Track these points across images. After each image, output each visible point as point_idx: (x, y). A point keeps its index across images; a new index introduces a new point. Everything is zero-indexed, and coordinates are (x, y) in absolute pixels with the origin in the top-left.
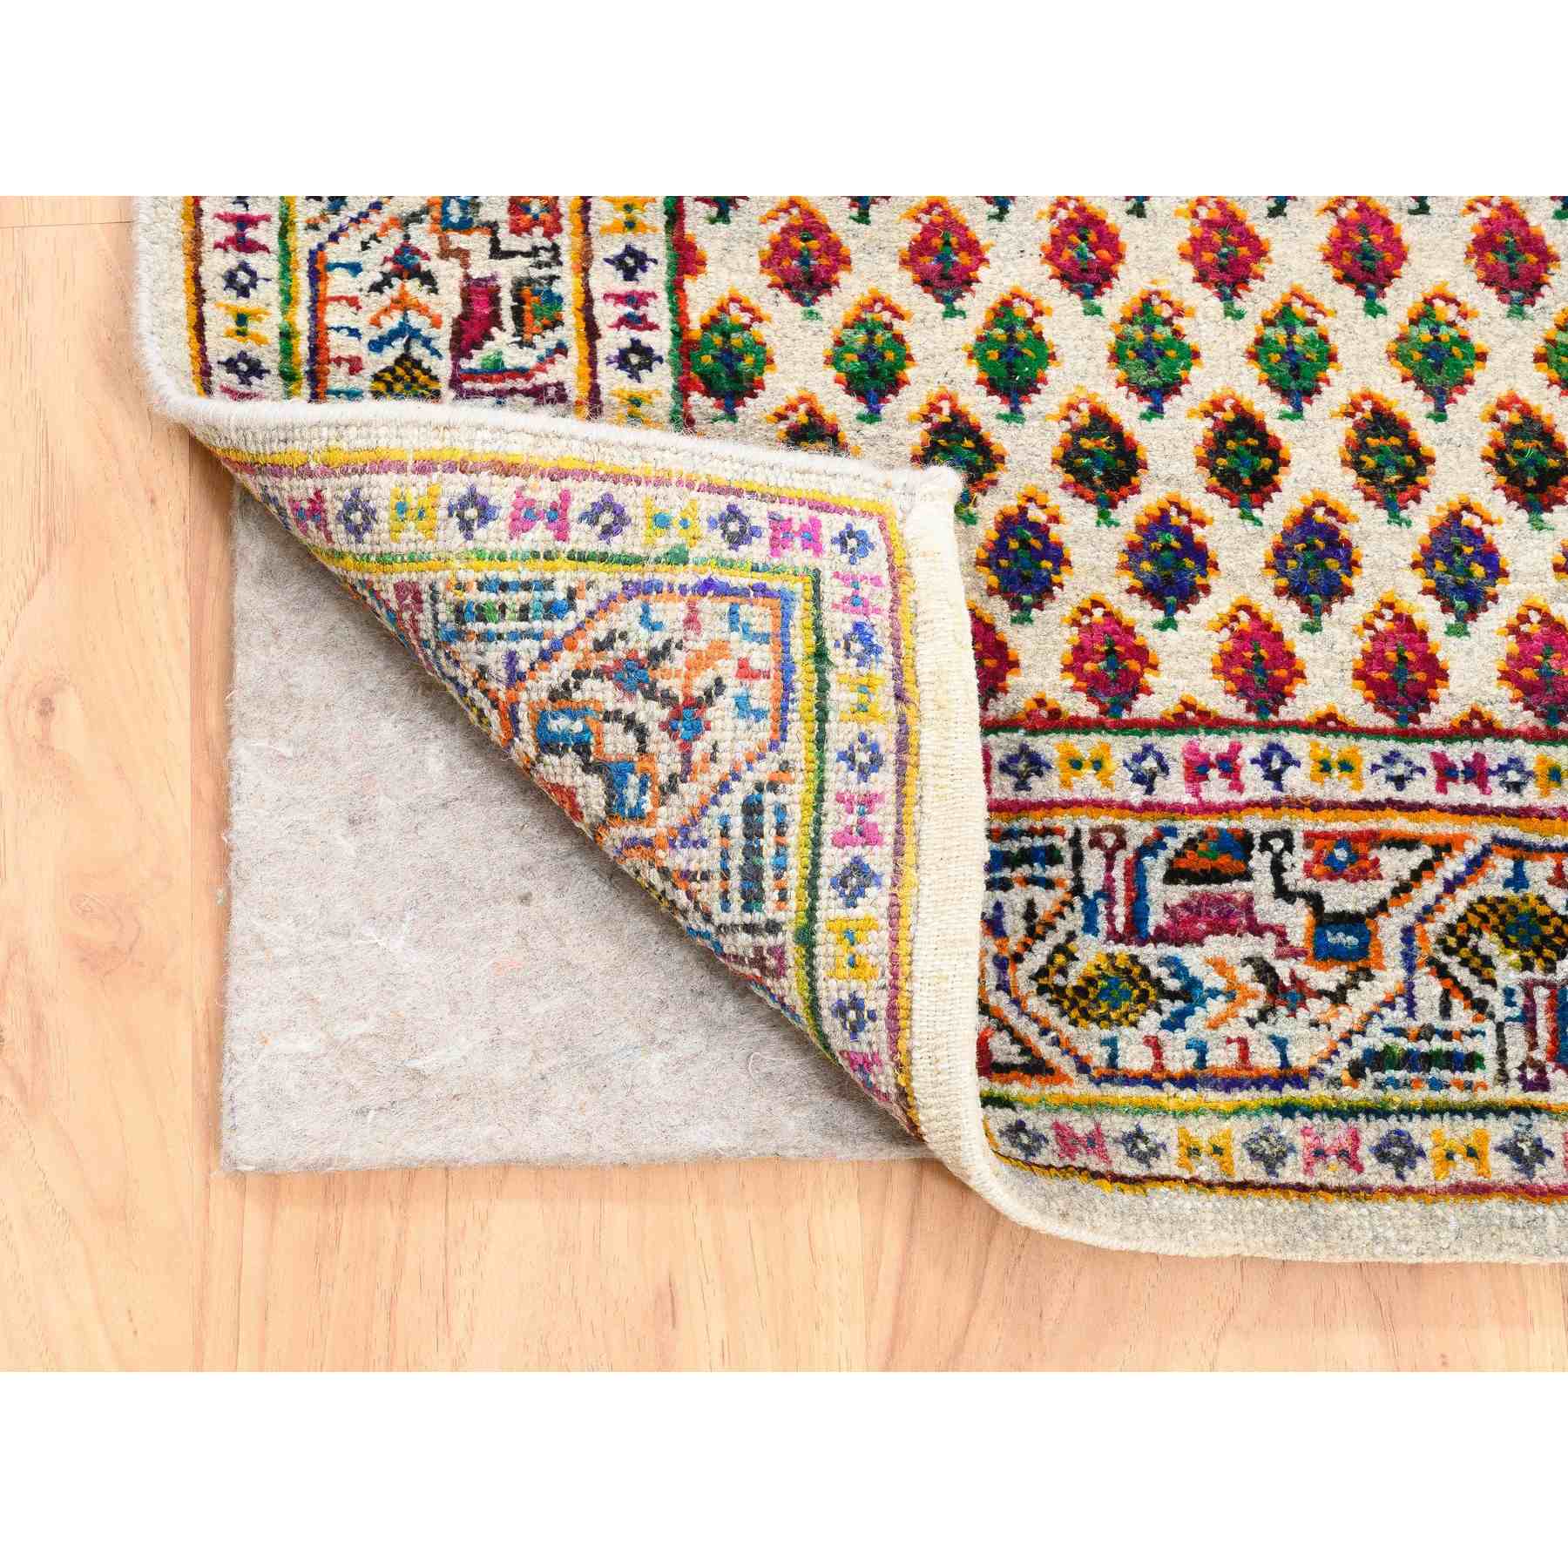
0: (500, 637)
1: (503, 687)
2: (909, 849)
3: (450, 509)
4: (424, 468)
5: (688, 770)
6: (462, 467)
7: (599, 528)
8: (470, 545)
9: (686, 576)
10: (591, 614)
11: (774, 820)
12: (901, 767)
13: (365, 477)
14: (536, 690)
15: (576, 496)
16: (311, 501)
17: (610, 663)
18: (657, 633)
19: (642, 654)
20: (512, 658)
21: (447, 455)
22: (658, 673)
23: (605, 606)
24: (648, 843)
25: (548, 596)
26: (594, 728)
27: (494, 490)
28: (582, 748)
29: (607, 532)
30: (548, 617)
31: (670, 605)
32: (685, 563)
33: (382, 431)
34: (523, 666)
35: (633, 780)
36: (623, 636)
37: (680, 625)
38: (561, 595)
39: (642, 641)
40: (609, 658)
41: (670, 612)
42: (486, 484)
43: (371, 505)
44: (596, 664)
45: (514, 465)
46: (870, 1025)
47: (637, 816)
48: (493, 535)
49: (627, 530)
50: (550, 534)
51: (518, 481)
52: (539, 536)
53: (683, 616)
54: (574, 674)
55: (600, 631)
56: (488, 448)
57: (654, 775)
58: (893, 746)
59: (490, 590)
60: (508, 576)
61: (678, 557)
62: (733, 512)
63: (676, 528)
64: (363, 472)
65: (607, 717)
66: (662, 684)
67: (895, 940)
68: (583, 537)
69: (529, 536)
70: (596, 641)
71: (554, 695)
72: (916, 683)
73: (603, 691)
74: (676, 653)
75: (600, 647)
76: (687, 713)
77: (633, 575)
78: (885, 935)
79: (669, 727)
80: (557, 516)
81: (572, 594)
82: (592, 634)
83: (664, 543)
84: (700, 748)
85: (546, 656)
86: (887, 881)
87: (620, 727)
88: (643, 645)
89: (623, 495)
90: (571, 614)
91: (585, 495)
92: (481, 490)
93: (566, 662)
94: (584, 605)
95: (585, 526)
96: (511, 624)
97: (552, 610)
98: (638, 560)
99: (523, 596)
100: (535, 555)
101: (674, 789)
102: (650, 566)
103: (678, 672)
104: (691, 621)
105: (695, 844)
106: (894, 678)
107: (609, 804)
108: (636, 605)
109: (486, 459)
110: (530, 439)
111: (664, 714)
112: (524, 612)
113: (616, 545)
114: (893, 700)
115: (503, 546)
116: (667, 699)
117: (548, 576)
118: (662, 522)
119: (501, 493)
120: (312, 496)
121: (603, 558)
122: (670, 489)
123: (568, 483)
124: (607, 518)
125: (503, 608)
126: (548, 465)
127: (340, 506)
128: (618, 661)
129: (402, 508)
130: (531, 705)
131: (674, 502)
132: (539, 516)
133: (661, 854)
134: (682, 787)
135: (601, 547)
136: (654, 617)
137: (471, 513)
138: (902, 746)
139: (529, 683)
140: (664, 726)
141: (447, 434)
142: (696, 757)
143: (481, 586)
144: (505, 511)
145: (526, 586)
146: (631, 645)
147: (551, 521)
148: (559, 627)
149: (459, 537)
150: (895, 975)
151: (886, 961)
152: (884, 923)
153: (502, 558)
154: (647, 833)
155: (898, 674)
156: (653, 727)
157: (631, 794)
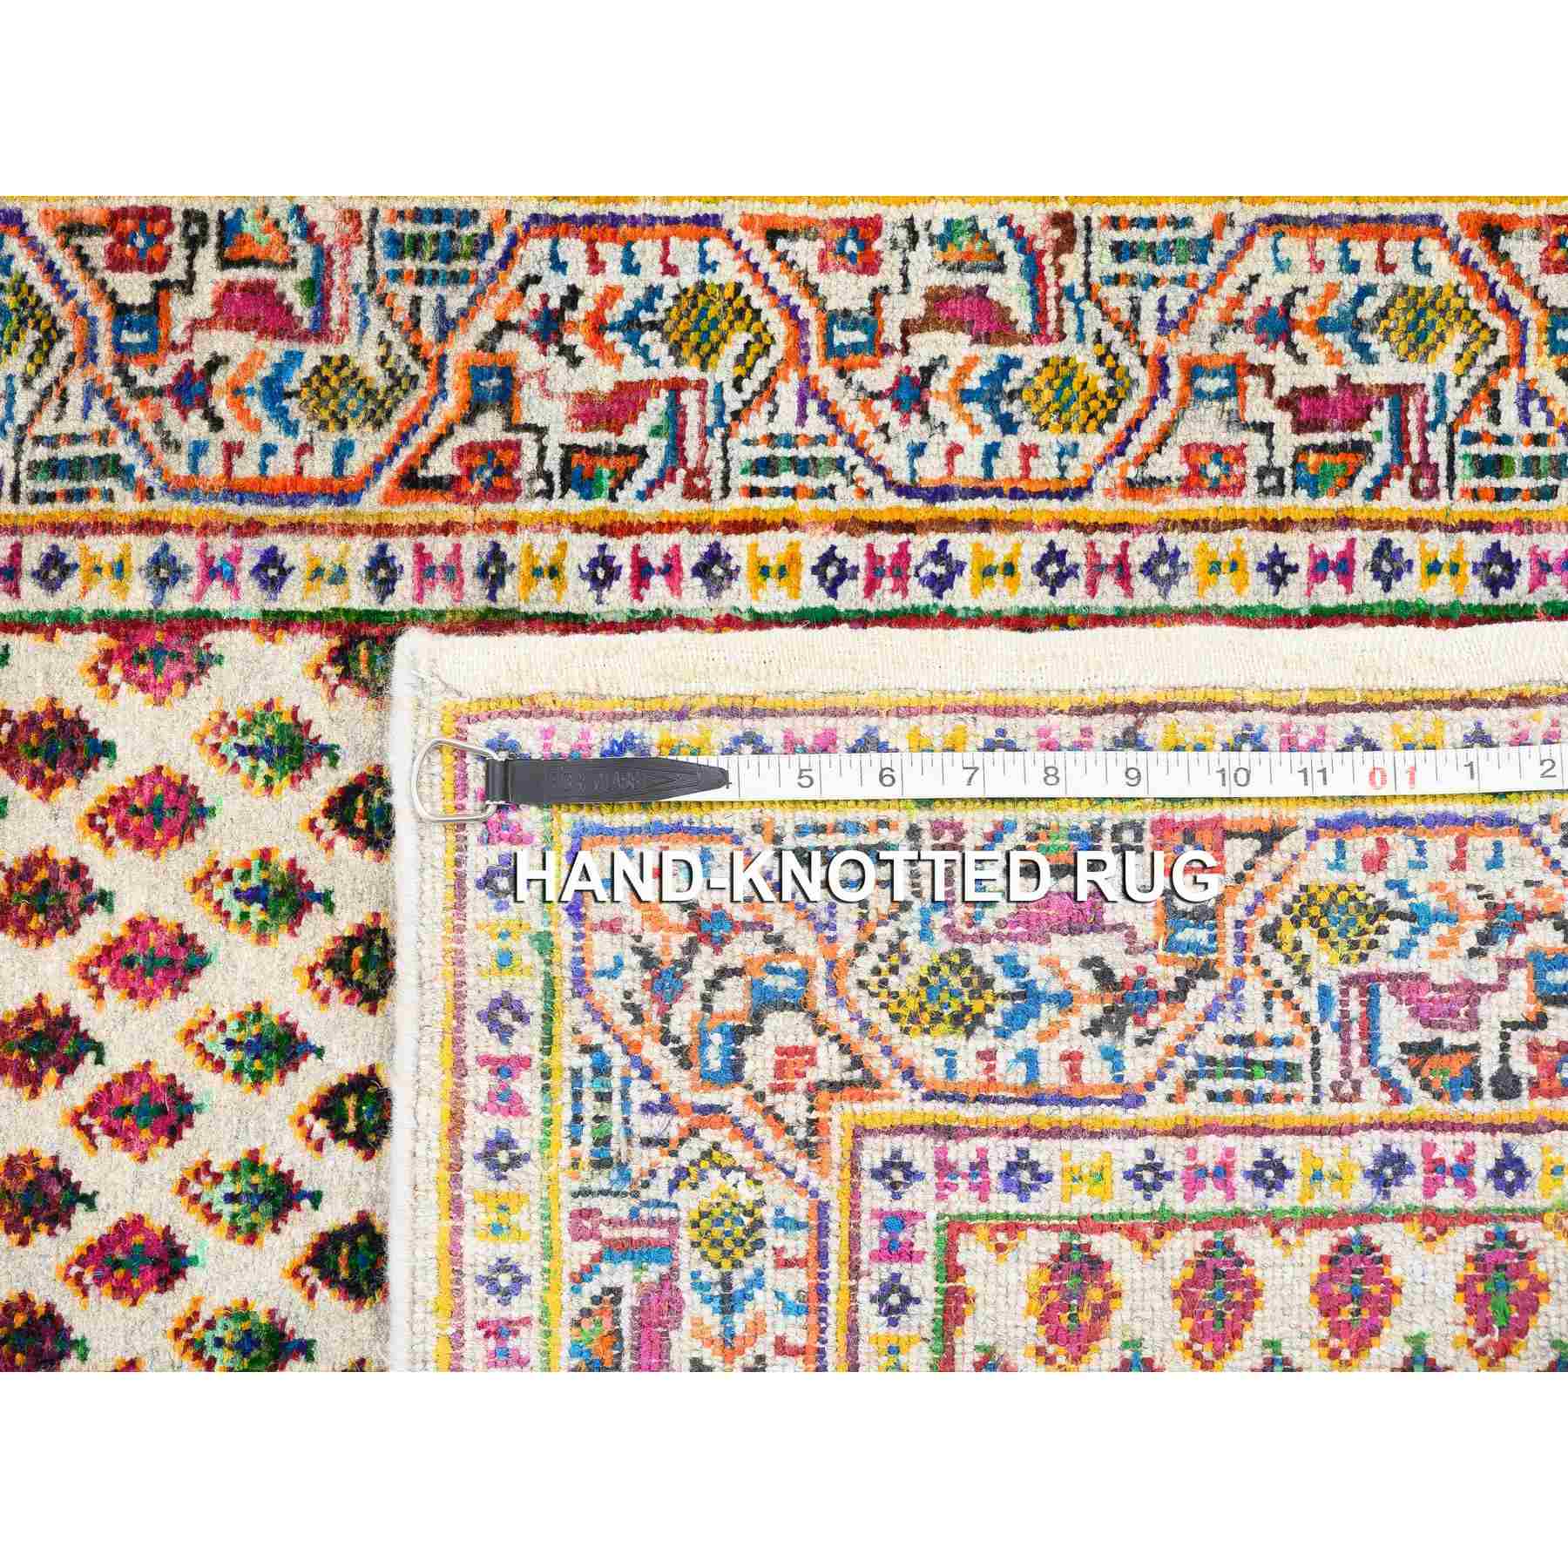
0: (626, 1121)
1: (676, 1120)
2: (840, 702)
3: (499, 1178)
4: (456, 1207)
5: (762, 925)
6: (455, 1167)
7: (516, 1025)
8: (535, 1156)
9: (565, 933)
10: (606, 1029)
11: (812, 836)
12: (755, 713)
13: (467, 1270)
14: (679, 1082)
15: (483, 1050)
16: (487, 1335)
17: (656, 1007)
18: (626, 962)
19: (647, 976)
20: (647, 1108)
21: (444, 1186)
22: (665, 959)
23: (598, 1015)
24: (831, 965)
25: (588, 1073)
26: (719, 1022)
27: (480, 1135)
28: (738, 1034)
29: (522, 1017)
30: (608, 1072)
31: (596, 947)
32: (549, 934)
33: (419, 1254)
34: (655, 1097)
35: (770, 980)
36: (628, 995)
37: (616, 939)
38: (587, 1060)
39: (633, 975)
40: (651, 1010)
41: (603, 948)
42: (472, 1143)
43: (493, 1262)
44: (656, 1021)
45: (453, 1115)
46: (1010, 736)
47: (804, 977)
48: (526, 1134)
49: (516, 995)
50: (525, 1074)
51: (469, 1111)
52: (526, 1086)
53: (607, 936)
54: (665, 1043)
55: (623, 1019)
56: (435, 1144)
57: (765, 958)
58: (737, 721)
59: (580, 1132)
60: (568, 1116)
61: (544, 943)
62: (486, 882)
63: (509, 943)
64: (459, 1272)
65: (707, 1008)
66: (677, 954)
67: (932, 710)
68: (526, 1041)
69: (526, 1095)
70: (633, 1023)
71: (685, 1064)
72: (664, 697)
73: (682, 1013)
74: (646, 940)
75: (638, 1018)
76: (706, 927)
77: (565, 987)
78: (925, 719)
79: (718, 945)
80: (504, 1068)
81: (586, 1049)
82: (627, 1027)
83: (529, 957)
84: (740, 913)
85: (647, 1074)
86: (873, 721)
87: (718, 995)
88: (637, 974)
89: (478, 1001)
90: (606, 1049)
91: (481, 1041)
92: (480, 1148)
93: (653, 1052)
94: (596, 1035)
95: (515, 1039)
96: (615, 1111)
97: (602, 1069)
98: (549, 983)
99: (588, 1100)
100: (546, 1088)
101: (778, 939)
102: (556, 971)
103: (665, 939)
104: (613, 927)
105: (832, 915)
106: (659, 720)
107: (793, 1007)
108: (597, 984)
109: (447, 1144)
110: (423, 1099)
111: (706, 950)
112: (604, 1098)
113: (534, 1006)
114: (686, 723)
115: (537, 1123)
116: (691, 949)
117: (568, 1074)
118: (505, 960)
119: (481, 1127)
120: (481, 1333)
121: (548, 1018)
122: (467, 950)
123: (470, 1059)
124: (505, 1017)
125: (597, 1119)
126: (449, 1080)
127: (493, 1299)
128: (653, 1000)
129: (496, 1229)
130: (694, 1088)
131: (481, 947)
132: (505, 1088)
133: (841, 953)
134: (777, 930)
135: (536, 1022)
136: (610, 965)
137: (503, 1157)
138: (734, 712)
139: (672, 1090)
140: (717, 951)
141: (421, 1187)
142: (749, 917)
143: (576, 1142)
144: (503, 1122)
145: (577, 1095)
146: (638, 987)
147: (510, 1074)
148: (619, 1060)
149: (527, 1167)
150: (966, 709)
151: (951, 717)
152: (913, 721)
153: (549, 1123)
154: (821, 967)
155: (655, 717)
156: (718, 962)
157: (782, 983)
